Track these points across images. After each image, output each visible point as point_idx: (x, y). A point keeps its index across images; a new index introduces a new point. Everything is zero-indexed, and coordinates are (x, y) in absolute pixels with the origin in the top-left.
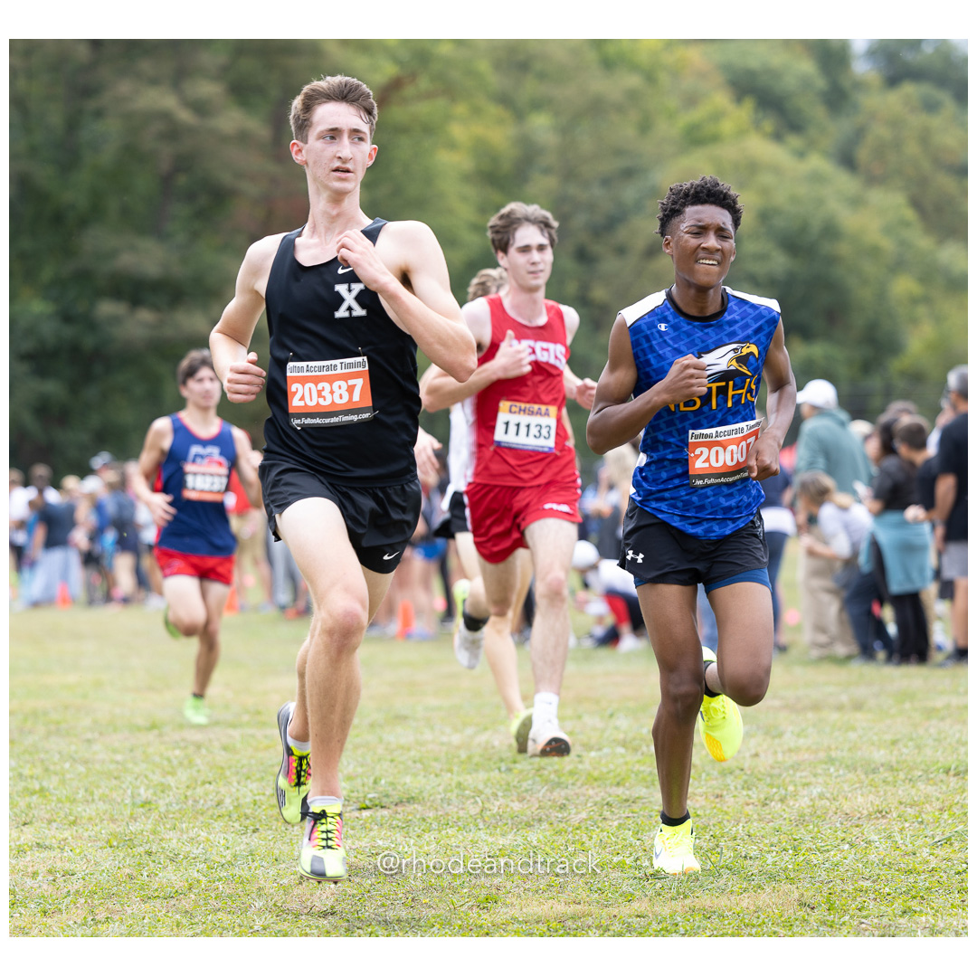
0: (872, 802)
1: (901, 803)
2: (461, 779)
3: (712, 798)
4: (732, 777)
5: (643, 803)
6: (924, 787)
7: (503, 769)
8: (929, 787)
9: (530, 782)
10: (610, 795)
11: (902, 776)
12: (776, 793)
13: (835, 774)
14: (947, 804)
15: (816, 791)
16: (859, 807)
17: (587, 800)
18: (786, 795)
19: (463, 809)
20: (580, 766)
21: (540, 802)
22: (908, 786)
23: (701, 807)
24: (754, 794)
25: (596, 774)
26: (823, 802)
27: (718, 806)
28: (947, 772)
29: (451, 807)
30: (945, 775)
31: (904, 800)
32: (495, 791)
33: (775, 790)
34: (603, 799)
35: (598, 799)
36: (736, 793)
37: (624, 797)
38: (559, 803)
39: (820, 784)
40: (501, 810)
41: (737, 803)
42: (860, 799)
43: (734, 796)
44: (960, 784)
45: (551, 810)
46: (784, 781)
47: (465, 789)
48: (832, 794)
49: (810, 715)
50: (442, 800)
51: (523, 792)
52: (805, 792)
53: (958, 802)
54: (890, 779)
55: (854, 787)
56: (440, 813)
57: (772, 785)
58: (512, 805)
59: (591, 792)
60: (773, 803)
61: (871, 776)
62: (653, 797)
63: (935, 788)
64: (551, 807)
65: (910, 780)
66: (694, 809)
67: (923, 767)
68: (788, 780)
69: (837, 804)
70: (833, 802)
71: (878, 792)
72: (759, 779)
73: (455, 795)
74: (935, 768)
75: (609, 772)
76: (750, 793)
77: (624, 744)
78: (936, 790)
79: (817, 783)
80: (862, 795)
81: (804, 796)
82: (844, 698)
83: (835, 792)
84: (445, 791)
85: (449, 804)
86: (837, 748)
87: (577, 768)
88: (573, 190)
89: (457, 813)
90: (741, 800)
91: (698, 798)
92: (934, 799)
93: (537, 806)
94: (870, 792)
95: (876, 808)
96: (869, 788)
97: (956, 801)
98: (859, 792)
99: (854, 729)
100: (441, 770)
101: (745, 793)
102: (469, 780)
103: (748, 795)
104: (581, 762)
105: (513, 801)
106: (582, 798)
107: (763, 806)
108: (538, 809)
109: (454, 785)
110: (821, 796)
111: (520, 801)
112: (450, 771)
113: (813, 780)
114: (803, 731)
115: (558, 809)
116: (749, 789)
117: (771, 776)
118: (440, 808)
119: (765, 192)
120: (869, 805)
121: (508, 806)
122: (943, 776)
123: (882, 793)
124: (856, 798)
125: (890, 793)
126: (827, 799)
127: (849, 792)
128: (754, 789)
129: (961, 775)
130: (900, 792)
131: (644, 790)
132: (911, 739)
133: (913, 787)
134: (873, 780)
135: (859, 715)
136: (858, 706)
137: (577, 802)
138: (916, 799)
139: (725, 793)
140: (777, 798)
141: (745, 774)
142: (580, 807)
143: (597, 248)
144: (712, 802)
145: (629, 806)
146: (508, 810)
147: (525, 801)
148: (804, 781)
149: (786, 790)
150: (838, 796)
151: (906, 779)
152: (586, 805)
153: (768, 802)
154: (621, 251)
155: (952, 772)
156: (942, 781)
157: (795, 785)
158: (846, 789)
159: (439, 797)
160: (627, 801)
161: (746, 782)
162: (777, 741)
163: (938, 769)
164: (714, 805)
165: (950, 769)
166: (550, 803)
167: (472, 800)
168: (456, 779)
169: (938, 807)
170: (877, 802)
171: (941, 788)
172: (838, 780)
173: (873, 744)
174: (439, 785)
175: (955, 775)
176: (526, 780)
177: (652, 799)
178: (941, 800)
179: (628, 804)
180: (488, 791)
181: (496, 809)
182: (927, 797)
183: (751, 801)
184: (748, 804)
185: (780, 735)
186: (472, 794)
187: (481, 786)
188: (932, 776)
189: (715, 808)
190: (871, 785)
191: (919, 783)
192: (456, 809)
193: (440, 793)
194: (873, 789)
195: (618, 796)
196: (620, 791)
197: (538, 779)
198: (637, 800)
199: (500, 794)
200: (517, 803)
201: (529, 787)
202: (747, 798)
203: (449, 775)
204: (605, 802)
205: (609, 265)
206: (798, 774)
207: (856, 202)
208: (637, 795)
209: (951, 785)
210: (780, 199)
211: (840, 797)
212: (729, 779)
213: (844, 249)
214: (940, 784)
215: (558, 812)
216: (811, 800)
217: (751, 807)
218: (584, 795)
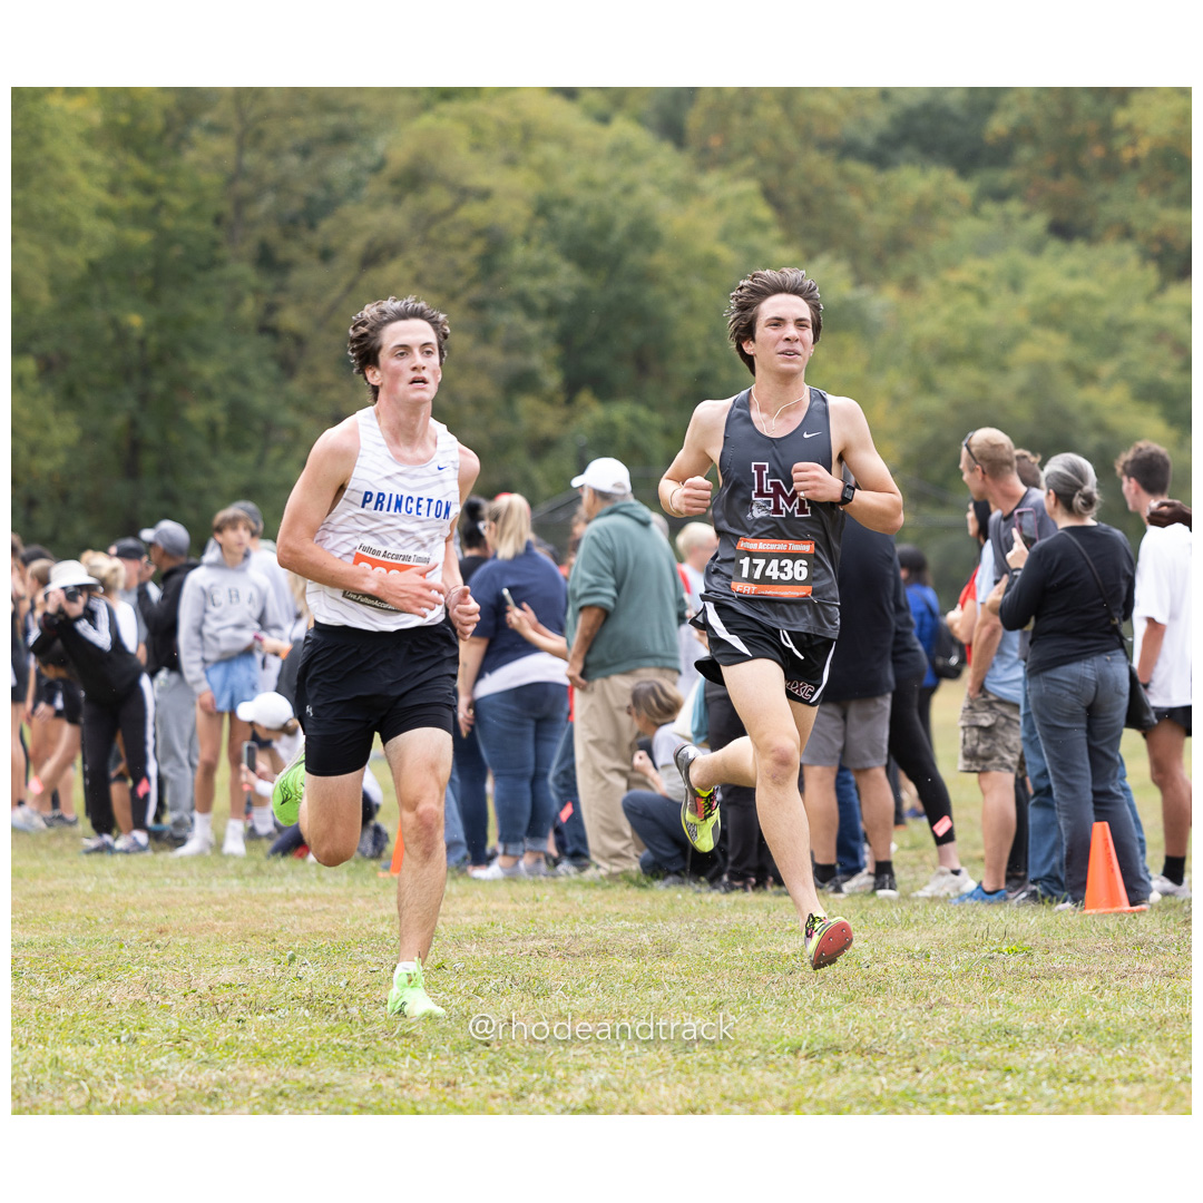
0: (681, 1096)
1: (725, 1098)
2: (58, 1053)
3: (440, 1087)
4: (472, 1056)
5: (335, 1093)
6: (760, 1073)
7: (123, 1039)
8: (768, 1074)
9: (164, 1059)
10: (285, 1081)
11: (727, 1056)
12: (537, 1080)
13: (627, 1053)
14: (794, 1100)
15: (597, 1078)
16: (661, 1102)
17: (251, 1088)
18: (553, 1083)
19: (60, 1099)
20: (241, 1036)
21: (178, 1089)
22: (736, 1072)
23: (424, 1100)
24: (504, 1082)
25: (265, 1048)
26: (607, 1095)
27: (450, 1098)
28: (795, 1051)
29: (41, 1095)
30: (792, 1056)
31: (729, 1094)
32: (110, 1071)
33: (535, 1076)
34: (275, 1086)
35: (267, 1086)
36: (477, 1080)
37: (307, 1084)
38: (207, 1092)
39: (605, 1067)
40: (118, 1102)
41: (478, 1094)
42: (664, 1091)
43: (473, 1085)
44: (815, 1069)
45: (195, 1103)
46: (549, 1062)
47: (63, 1069)
48: (622, 1083)
49: (593, 963)
50: (28, 1085)
51: (153, 1073)
52: (581, 1080)
53: (810, 1098)
54: (710, 1061)
55: (655, 1072)
56: (24, 1104)
57: (531, 1069)
58: (136, 1093)
59: (256, 1075)
60: (532, 1096)
61: (681, 1057)
62: (351, 1084)
63: (776, 1075)
64: (195, 1097)
65: (740, 1063)
66: (413, 1102)
67: (760, 1043)
68: (556, 1060)
69: (629, 1097)
70: (623, 1094)
71: (691, 1080)
72: (513, 1060)
73: (49, 1077)
74: (778, 1045)
75: (285, 1046)
76: (498, 1079)
77: (310, 1003)
78: (778, 1079)
79: (599, 1066)
80: (667, 1085)
81: (579, 1086)
82: (645, 938)
83: (627, 1080)
84: (33, 1072)
85: (39, 1091)
86: (630, 1014)
87: (237, 1038)
88: (251, 159)
89: (51, 1104)
90: (484, 1091)
91: (420, 1086)
92: (774, 1092)
93: (174, 1095)
94: (679, 1081)
95: (686, 1105)
96: (678, 1074)
97: (807, 1095)
98: (662, 1080)
99: (658, 986)
100: (29, 1039)
101: (490, 1079)
102: (70, 1053)
103: (495, 1083)
104: (243, 1029)
105: (137, 1088)
106: (242, 1084)
107: (518, 1099)
108: (174, 1100)
109: (47, 1063)
110: (605, 1086)
111: (148, 1088)
112: (43, 1041)
113: (595, 1061)
114: (581, 986)
115: (206, 1100)
116: (497, 1074)
117: (530, 1054)
118: (24, 1096)
119: (545, 170)
120: (677, 1100)
121: (129, 1095)
122: (789, 1058)
123: (696, 1082)
124: (658, 1089)
125: (708, 1083)
126: (615, 1090)
127: (648, 1080)
128: (504, 1074)
129: (817, 1057)
130: (724, 1081)
131: (338, 1073)
132: (744, 1003)
133: (743, 1074)
134: (683, 1062)
135: (665, 964)
136: (665, 952)
137: (235, 1090)
138: (747, 1091)
139: (460, 1079)
140: (538, 1087)
141: (492, 1051)
142: (238, 1097)
143: (289, 251)
144: (440, 1093)
145: (315, 1097)
146: (130, 1100)
147: (156, 1088)
148: (580, 1062)
149: (553, 1076)
150: (630, 1086)
151: (734, 1061)
152: (249, 1094)
153: (524, 1093)
154: (326, 255)
155: (802, 1053)
156: (787, 1065)
157: (567, 1069)
158: (643, 1075)
159: (25, 1079)
160: (311, 1089)
161: (492, 1063)
162: (541, 1002)
163: (782, 1048)
164: (442, 1097)
165: (800, 1048)
166: (193, 1091)
167: (75, 1086)
168: (51, 1052)
169: (780, 1104)
170: (689, 1096)
171: (786, 1076)
172: (632, 1062)
173: (685, 1008)
174: (25, 1062)
175: (806, 1057)
176: (158, 1056)
177: (349, 1087)
178: (785, 1094)
179: (313, 1093)
180: (100, 1072)
181: (111, 1099)
182: (765, 1088)
183: (500, 1091)
184: (494, 1097)
185: (546, 994)
186: (74, 1076)
187: (89, 1066)
188: (772, 1057)
189: (444, 1101)
190: (681, 1071)
191: (753, 1068)
192: (49, 1099)
193: (26, 1075)
194: (684, 1076)
195: (298, 1082)
196: (301, 1073)
197: (175, 1054)
198: (327, 1089)
199: (118, 1076)
200: (143, 1091)
201: (163, 1067)
202: (493, 1087)
203: (41, 1046)
204: (277, 1091)
205: (308, 275)
206: (572, 1052)
207: (683, 192)
208: (327, 1082)
209: (802, 1071)
210: (568, 182)
211: (634, 1087)
212: (467, 1059)
213: (661, 259)
214: (784, 1070)
215: (205, 1105)
216: (591, 1091)
217: (499, 1100)
218: (246, 1080)
